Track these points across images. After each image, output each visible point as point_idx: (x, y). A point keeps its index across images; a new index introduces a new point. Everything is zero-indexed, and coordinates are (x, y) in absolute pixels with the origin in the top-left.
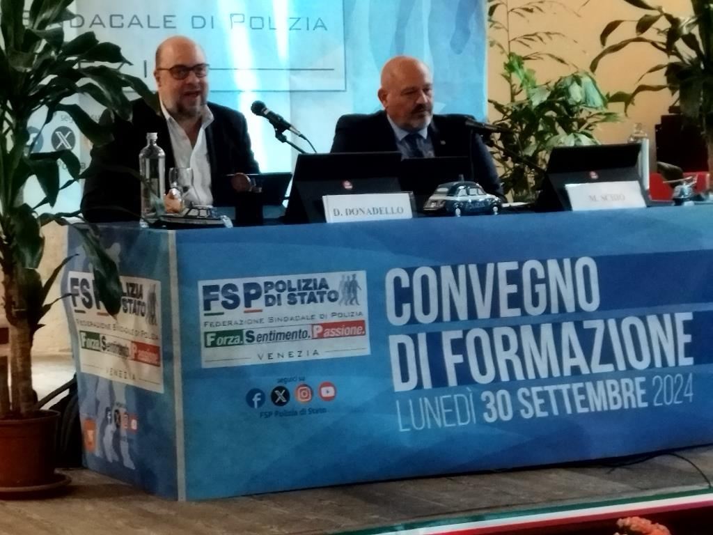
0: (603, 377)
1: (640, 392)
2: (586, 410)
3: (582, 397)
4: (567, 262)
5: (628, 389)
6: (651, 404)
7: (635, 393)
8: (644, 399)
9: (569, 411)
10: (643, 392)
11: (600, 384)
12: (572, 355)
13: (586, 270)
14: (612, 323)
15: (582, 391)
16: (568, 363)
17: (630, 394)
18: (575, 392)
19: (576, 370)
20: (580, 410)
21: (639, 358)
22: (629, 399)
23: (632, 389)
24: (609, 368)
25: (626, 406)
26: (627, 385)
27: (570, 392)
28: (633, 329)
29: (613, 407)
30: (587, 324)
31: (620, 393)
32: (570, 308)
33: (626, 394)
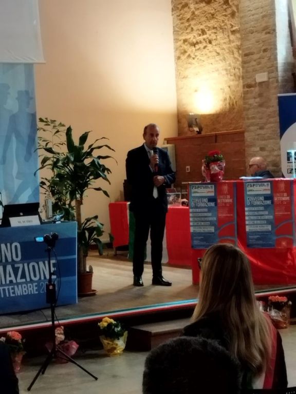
0: (21, 283)
1: (35, 288)
2: (14, 295)
3: (13, 291)
4: (8, 245)
5: (30, 287)
6: (39, 293)
7: (33, 289)
8: (36, 290)
9: (8, 296)
10: (37, 288)
11: (20, 286)
12: (10, 276)
13: (16, 247)
14: (26, 265)
15: (13, 289)
16: (8, 279)
17: (31, 289)
18: (10, 289)
19: (11, 282)
20: (12, 295)
21: (35, 276)
22: (31, 291)
23: (32, 287)
24: (24, 280)
25: (30, 293)
26: (30, 286)
27: (8, 289)
28: (34, 267)
29: (24, 294)
30: (16, 266)
31: (28, 289)
32: (10, 260)
33: (29, 289)
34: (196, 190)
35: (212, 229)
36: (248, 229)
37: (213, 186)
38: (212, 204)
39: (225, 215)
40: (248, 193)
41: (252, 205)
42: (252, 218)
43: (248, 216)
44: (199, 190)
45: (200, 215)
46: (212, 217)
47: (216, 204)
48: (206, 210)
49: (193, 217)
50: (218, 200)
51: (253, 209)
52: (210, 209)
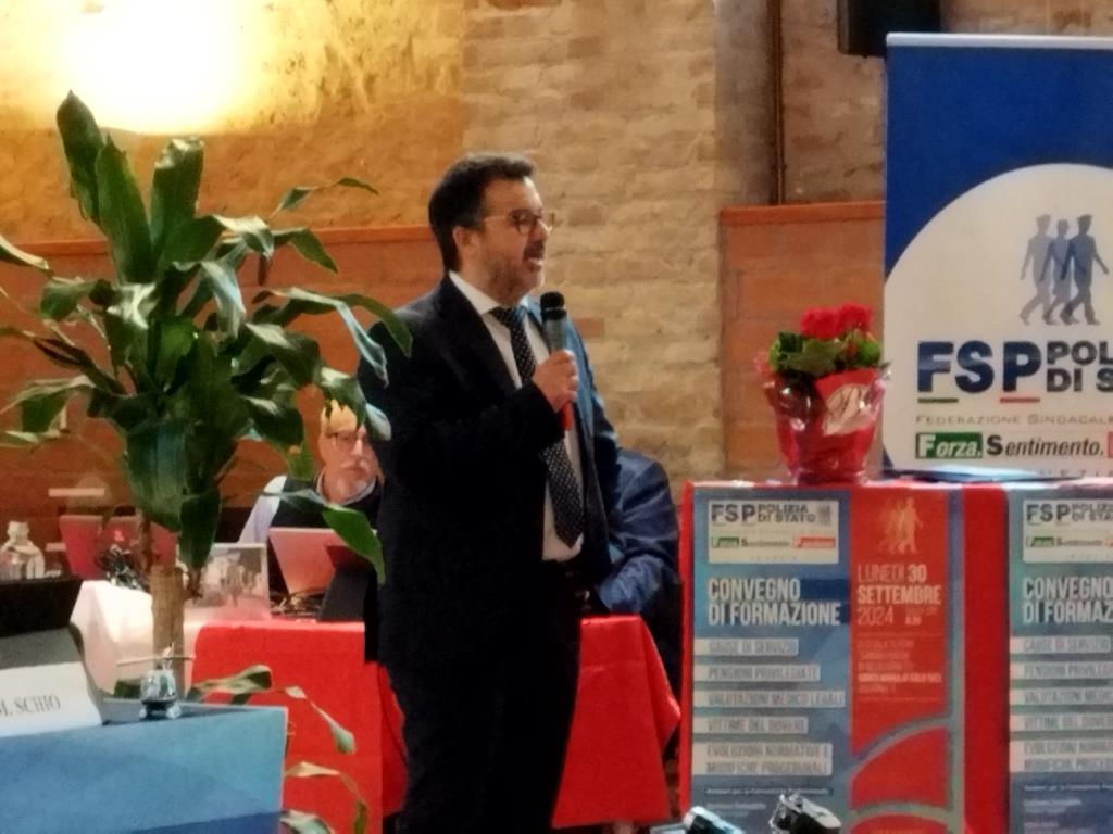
34: (736, 528)
35: (821, 759)
36: (1019, 758)
37: (834, 506)
38: (826, 613)
39: (894, 678)
40: (1031, 555)
41: (1049, 627)
42: (1044, 696)
43: (1025, 684)
44: (754, 529)
45: (755, 673)
46: (820, 685)
47: (846, 615)
48: (790, 645)
49: (710, 686)
50: (861, 588)
51: (1053, 644)
52: (812, 641)
